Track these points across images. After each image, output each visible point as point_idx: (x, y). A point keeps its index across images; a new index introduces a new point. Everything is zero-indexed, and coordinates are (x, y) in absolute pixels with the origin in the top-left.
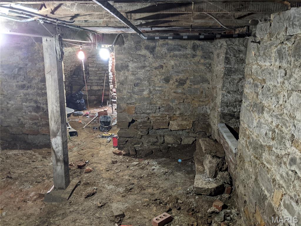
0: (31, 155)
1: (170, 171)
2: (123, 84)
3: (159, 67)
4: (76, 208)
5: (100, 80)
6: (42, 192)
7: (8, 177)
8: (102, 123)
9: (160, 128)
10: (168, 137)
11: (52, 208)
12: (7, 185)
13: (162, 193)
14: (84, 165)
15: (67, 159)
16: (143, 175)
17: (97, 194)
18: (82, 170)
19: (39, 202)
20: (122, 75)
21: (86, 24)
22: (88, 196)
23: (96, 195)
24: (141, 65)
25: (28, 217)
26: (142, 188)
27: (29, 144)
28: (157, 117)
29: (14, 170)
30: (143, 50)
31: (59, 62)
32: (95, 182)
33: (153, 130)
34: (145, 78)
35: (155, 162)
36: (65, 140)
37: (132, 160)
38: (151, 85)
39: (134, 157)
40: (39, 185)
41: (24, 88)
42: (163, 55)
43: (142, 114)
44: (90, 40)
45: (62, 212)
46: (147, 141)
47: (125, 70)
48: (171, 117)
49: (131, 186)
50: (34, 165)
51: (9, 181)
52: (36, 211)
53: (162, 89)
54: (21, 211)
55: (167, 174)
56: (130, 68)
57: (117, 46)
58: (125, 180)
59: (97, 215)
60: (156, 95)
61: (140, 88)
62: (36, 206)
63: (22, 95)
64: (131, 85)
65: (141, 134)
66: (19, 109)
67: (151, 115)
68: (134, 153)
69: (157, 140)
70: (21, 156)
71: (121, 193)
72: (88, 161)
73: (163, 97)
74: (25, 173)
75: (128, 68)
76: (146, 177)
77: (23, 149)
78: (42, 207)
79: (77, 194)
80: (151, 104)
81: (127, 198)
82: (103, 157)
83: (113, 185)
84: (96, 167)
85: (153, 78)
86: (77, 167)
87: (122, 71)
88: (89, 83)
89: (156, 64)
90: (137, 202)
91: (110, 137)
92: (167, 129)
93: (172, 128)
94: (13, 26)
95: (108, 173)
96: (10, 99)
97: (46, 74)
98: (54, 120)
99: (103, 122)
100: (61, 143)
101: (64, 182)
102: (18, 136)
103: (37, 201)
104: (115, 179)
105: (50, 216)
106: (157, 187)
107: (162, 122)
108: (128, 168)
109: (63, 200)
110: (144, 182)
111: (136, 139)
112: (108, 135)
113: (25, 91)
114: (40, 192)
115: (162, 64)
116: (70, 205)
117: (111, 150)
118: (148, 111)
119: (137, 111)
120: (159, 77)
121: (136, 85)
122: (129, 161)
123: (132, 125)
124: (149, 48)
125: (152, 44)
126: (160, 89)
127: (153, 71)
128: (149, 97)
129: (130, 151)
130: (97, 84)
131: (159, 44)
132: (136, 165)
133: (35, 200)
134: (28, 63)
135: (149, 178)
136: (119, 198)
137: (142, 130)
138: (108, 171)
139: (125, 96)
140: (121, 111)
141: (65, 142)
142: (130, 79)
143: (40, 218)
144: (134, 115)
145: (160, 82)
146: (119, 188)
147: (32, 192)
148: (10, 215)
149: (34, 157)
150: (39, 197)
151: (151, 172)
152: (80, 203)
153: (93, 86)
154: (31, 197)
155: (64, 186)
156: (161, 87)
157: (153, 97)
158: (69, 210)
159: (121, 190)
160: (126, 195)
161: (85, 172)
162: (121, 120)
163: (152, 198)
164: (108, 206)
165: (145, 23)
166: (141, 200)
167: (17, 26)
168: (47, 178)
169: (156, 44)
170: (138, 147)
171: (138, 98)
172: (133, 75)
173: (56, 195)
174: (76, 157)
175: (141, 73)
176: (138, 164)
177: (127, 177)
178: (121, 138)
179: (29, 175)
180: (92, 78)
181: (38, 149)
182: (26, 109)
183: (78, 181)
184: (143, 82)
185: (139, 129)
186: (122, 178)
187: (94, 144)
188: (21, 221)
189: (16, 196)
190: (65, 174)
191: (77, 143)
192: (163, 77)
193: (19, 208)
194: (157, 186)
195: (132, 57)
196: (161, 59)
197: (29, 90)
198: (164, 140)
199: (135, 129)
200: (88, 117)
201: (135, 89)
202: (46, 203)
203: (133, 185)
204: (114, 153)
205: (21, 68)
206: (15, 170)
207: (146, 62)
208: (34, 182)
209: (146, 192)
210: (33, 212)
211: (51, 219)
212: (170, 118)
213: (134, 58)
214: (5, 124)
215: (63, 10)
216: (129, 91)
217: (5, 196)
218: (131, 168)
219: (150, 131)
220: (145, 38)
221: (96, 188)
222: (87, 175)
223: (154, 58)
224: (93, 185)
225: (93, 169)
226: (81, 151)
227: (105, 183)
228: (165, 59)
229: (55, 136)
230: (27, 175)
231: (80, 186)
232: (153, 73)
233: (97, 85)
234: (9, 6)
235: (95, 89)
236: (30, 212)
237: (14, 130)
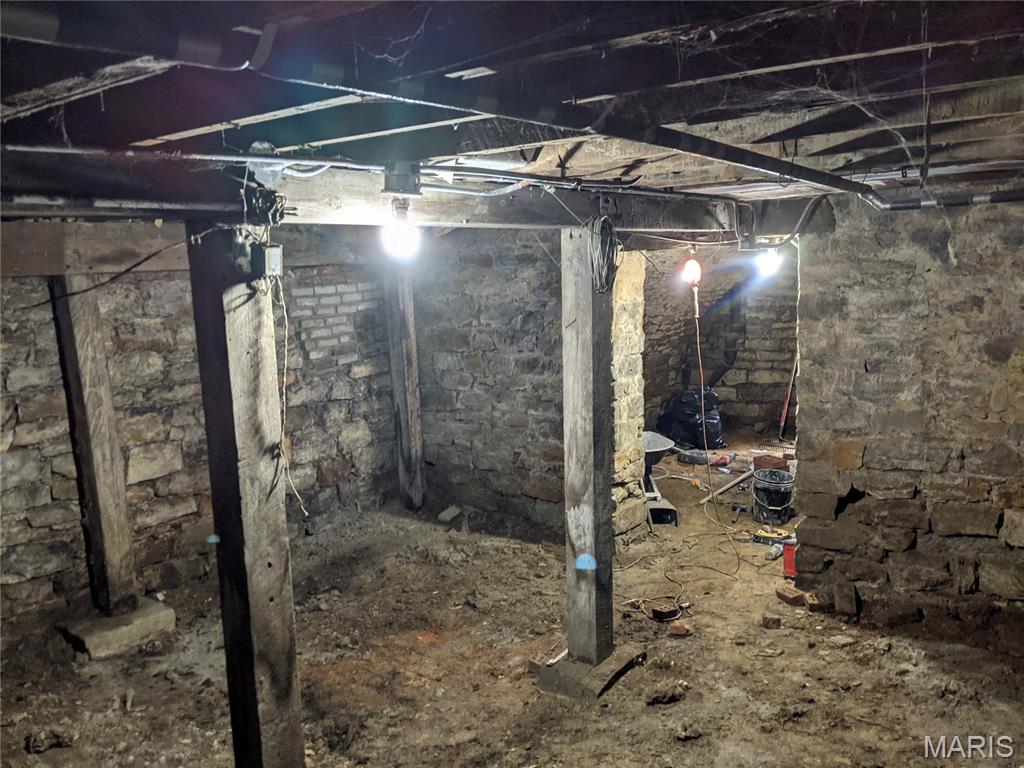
0: (536, 559)
1: (967, 691)
2: (822, 364)
3: (965, 303)
4: (615, 724)
5: (781, 350)
6: (538, 658)
7: (468, 603)
8: (762, 494)
9: (962, 532)
10: (993, 571)
11: (554, 709)
12: (461, 623)
13: (910, 755)
14: (673, 613)
15: (607, 578)
16: (855, 683)
17: (685, 701)
18: (663, 626)
19: (526, 682)
20: (822, 331)
21: (677, 180)
22: (657, 701)
23: (680, 706)
24: (890, 296)
25: (492, 716)
26: (838, 722)
27: (535, 525)
28: (952, 488)
29: (486, 588)
30: (903, 246)
31: (600, 295)
32: (688, 668)
33: (934, 536)
34: (909, 342)
35: (916, 651)
36: (605, 518)
37: (837, 629)
38: (930, 369)
39: (846, 623)
40: (538, 642)
41: (534, 368)
42: (986, 260)
43: (892, 474)
44: (715, 225)
45: (575, 726)
46: (905, 574)
47: (832, 316)
48: (1011, 494)
49: (801, 707)
50: (538, 587)
51: (467, 615)
52: (514, 705)
53: (976, 384)
54: (479, 695)
55: (951, 697)
56: (851, 308)
57: (809, 236)
58: (788, 683)
59: (668, 760)
60: (949, 407)
61: (887, 380)
62: (517, 693)
63: (528, 387)
64: (852, 366)
65: (884, 544)
66: (518, 426)
67: (926, 480)
68: (851, 608)
69: (945, 574)
70: (512, 555)
71: (762, 718)
72: (687, 604)
73: (978, 417)
74: (510, 600)
75: (844, 308)
76: (866, 691)
77: (520, 538)
78: (530, 700)
79: (629, 689)
80: (927, 437)
81: (777, 737)
82: (741, 602)
83: (744, 689)
84: (708, 627)
85: (940, 346)
86: (651, 616)
87: (824, 320)
88: (743, 360)
89: (956, 292)
90: (807, 759)
91: (780, 543)
92: (993, 541)
93: (1015, 536)
94: (476, 206)
95: (738, 652)
96: (499, 397)
97: (563, 328)
98: (577, 456)
99: (764, 490)
100: (591, 525)
101: (594, 642)
102: (511, 499)
103: (521, 680)
104: (755, 674)
105: (544, 729)
106: (897, 731)
107: (972, 510)
108: (813, 650)
109: (585, 692)
110: (853, 705)
111: (861, 559)
112: (775, 535)
113: (537, 377)
114: (534, 658)
115: (980, 294)
116: (603, 713)
117: (773, 586)
118: (914, 465)
119: (871, 461)
120: (965, 340)
121: (871, 367)
122: (825, 628)
123: (850, 508)
124: (926, 239)
125: (940, 222)
126: (969, 383)
127: (940, 317)
128: (923, 412)
129: (837, 598)
130: (771, 364)
131: (970, 220)
132: (844, 646)
133: (518, 678)
134: (547, 299)
135: (879, 695)
136: (752, 730)
137: (886, 530)
138: (743, 644)
139: (829, 406)
140: (810, 454)
141: (604, 524)
142: (849, 345)
143: (519, 726)
144: (857, 473)
145: (968, 359)
146: (758, 703)
147: (515, 656)
148: (453, 699)
149: (542, 564)
150: (530, 672)
151: (890, 680)
152: (629, 715)
153: (755, 370)
154: (509, 667)
155: (594, 657)
156: (970, 377)
157: (936, 413)
158: (595, 726)
159: (766, 710)
160: (777, 730)
161: (668, 633)
162: (811, 486)
163: (866, 760)
164: (709, 744)
165: (863, 160)
166: (823, 756)
167: (486, 207)
168: (561, 626)
169: (955, 222)
170: (869, 589)
171: (877, 414)
172: (861, 332)
173: (569, 674)
174: (656, 588)
175: (894, 325)
176: (850, 644)
177: (797, 677)
178: (806, 548)
179: (518, 610)
180: (754, 344)
181: (556, 544)
182: (534, 426)
183: (637, 652)
184: (899, 358)
185: (877, 524)
186: (781, 675)
187: (722, 555)
188: (473, 720)
189: (476, 655)
190: (597, 619)
191: (669, 545)
192: (982, 341)
193: (476, 688)
194: (898, 727)
195: (861, 271)
196: (974, 275)
197: (546, 374)
198: (977, 580)
199: (860, 522)
200: (725, 470)
201: (867, 380)
202: (542, 692)
203: (811, 706)
204: (780, 595)
205: (531, 314)
206: (487, 590)
207: (913, 288)
208: (528, 631)
209: (848, 736)
210: (506, 707)
211: (543, 737)
212: (1008, 498)
213: (867, 274)
214: (485, 464)
215: (586, 155)
216: (845, 387)
217: (452, 651)
218: (822, 653)
219: (919, 540)
220: (882, 206)
221: (685, 683)
222: (675, 643)
223: (947, 270)
224: (681, 673)
225: (698, 629)
226: (677, 572)
227: (719, 678)
228: (992, 273)
229: (577, 503)
230: (513, 608)
231: (644, 669)
232: (941, 323)
233: (772, 368)
234: (452, 163)
235: (761, 382)
236: (498, 704)
237: (504, 481)
